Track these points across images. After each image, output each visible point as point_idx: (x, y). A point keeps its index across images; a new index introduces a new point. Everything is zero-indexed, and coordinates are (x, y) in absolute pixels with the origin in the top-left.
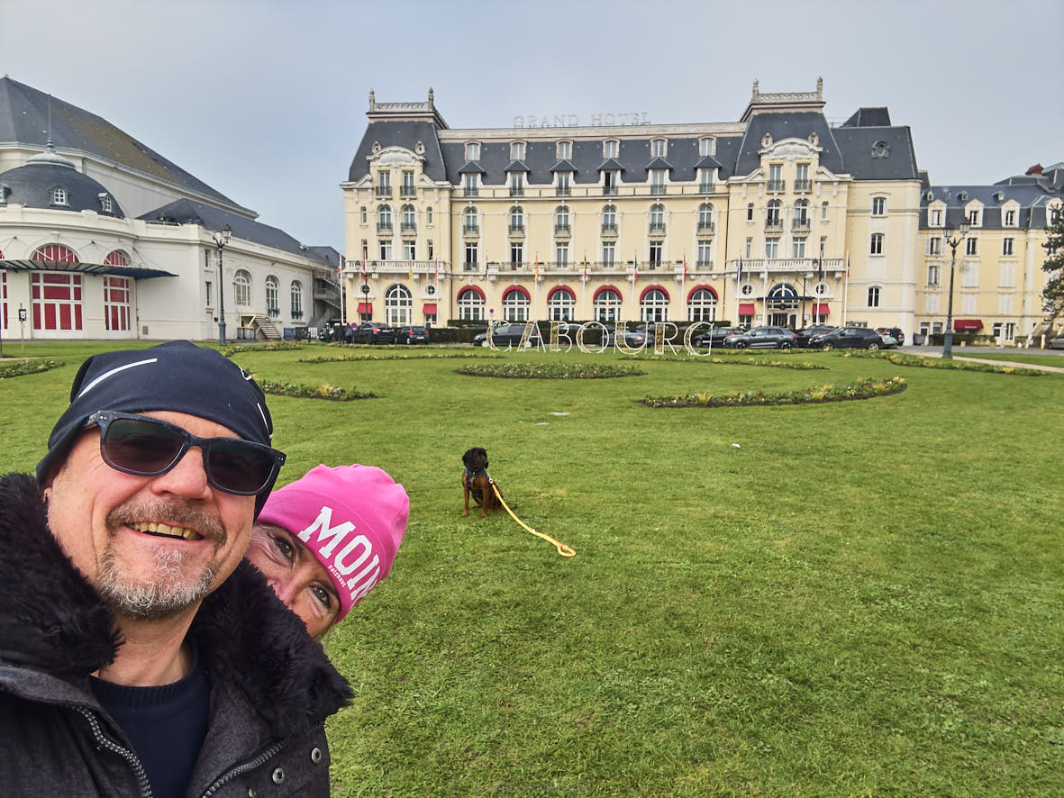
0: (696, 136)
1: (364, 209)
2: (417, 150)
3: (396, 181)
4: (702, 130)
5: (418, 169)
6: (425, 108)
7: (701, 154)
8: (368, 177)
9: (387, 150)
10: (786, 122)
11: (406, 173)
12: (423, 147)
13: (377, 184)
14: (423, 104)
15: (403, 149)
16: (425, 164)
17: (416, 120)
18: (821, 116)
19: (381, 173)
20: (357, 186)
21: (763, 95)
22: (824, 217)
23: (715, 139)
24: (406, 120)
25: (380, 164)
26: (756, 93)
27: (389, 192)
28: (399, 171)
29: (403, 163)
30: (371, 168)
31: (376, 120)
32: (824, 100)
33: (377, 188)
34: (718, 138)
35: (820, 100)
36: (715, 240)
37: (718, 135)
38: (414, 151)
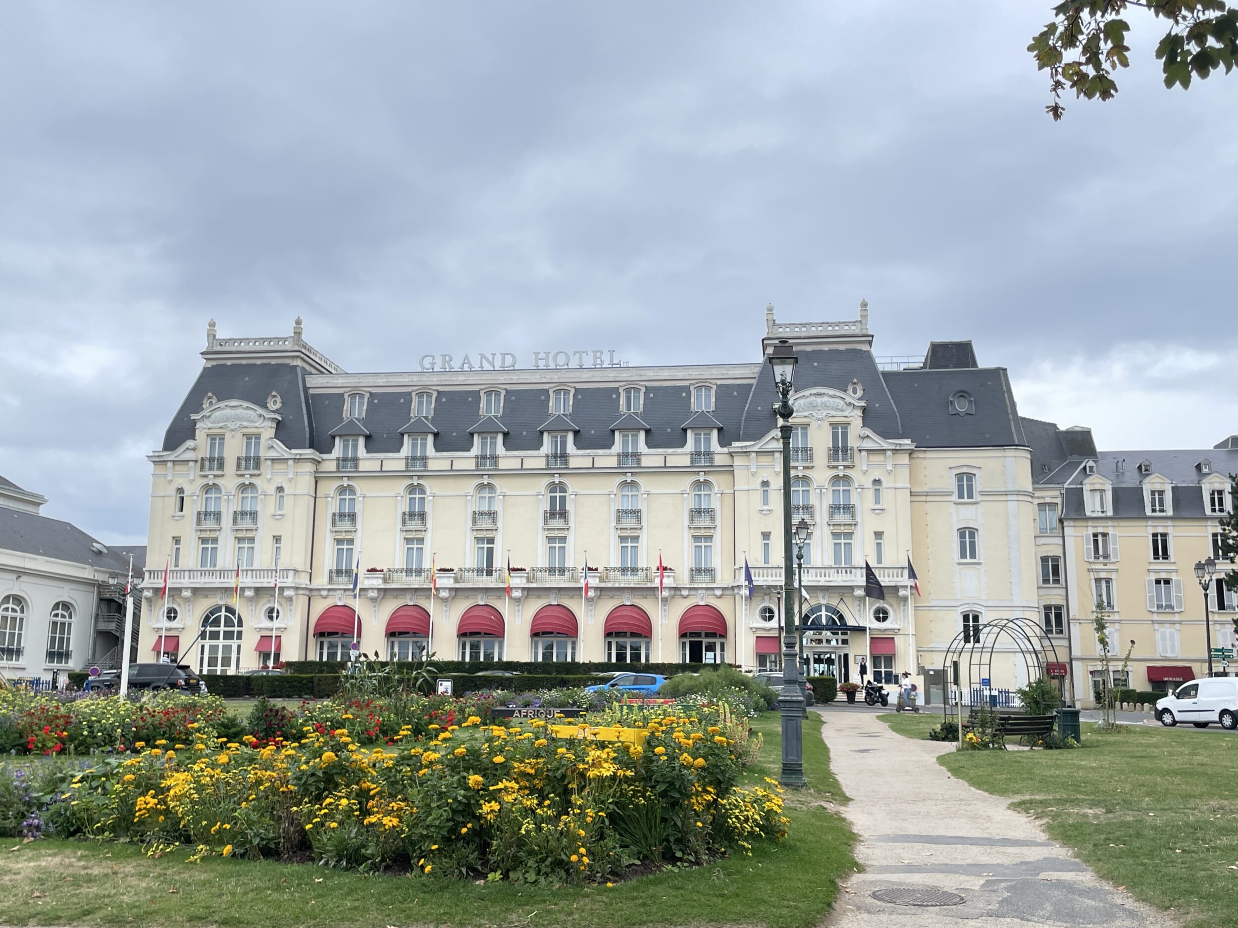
0: (687, 383)
1: (180, 490)
2: (271, 406)
3: (233, 449)
4: (695, 374)
5: (268, 432)
6: (288, 345)
7: (694, 407)
8: (190, 443)
9: (222, 404)
10: (815, 364)
11: (248, 437)
12: (279, 399)
13: (204, 451)
14: (285, 340)
15: (245, 404)
16: (280, 426)
17: (273, 362)
18: (868, 356)
19: (212, 437)
20: (172, 458)
21: (780, 326)
22: (877, 501)
23: (714, 387)
24: (259, 362)
25: (210, 425)
26: (771, 323)
27: (221, 466)
28: (239, 435)
29: (245, 424)
30: (197, 432)
31: (215, 363)
32: (870, 333)
33: (202, 459)
34: (718, 386)
35: (864, 332)
36: (718, 535)
37: (719, 382)
38: (264, 406)
